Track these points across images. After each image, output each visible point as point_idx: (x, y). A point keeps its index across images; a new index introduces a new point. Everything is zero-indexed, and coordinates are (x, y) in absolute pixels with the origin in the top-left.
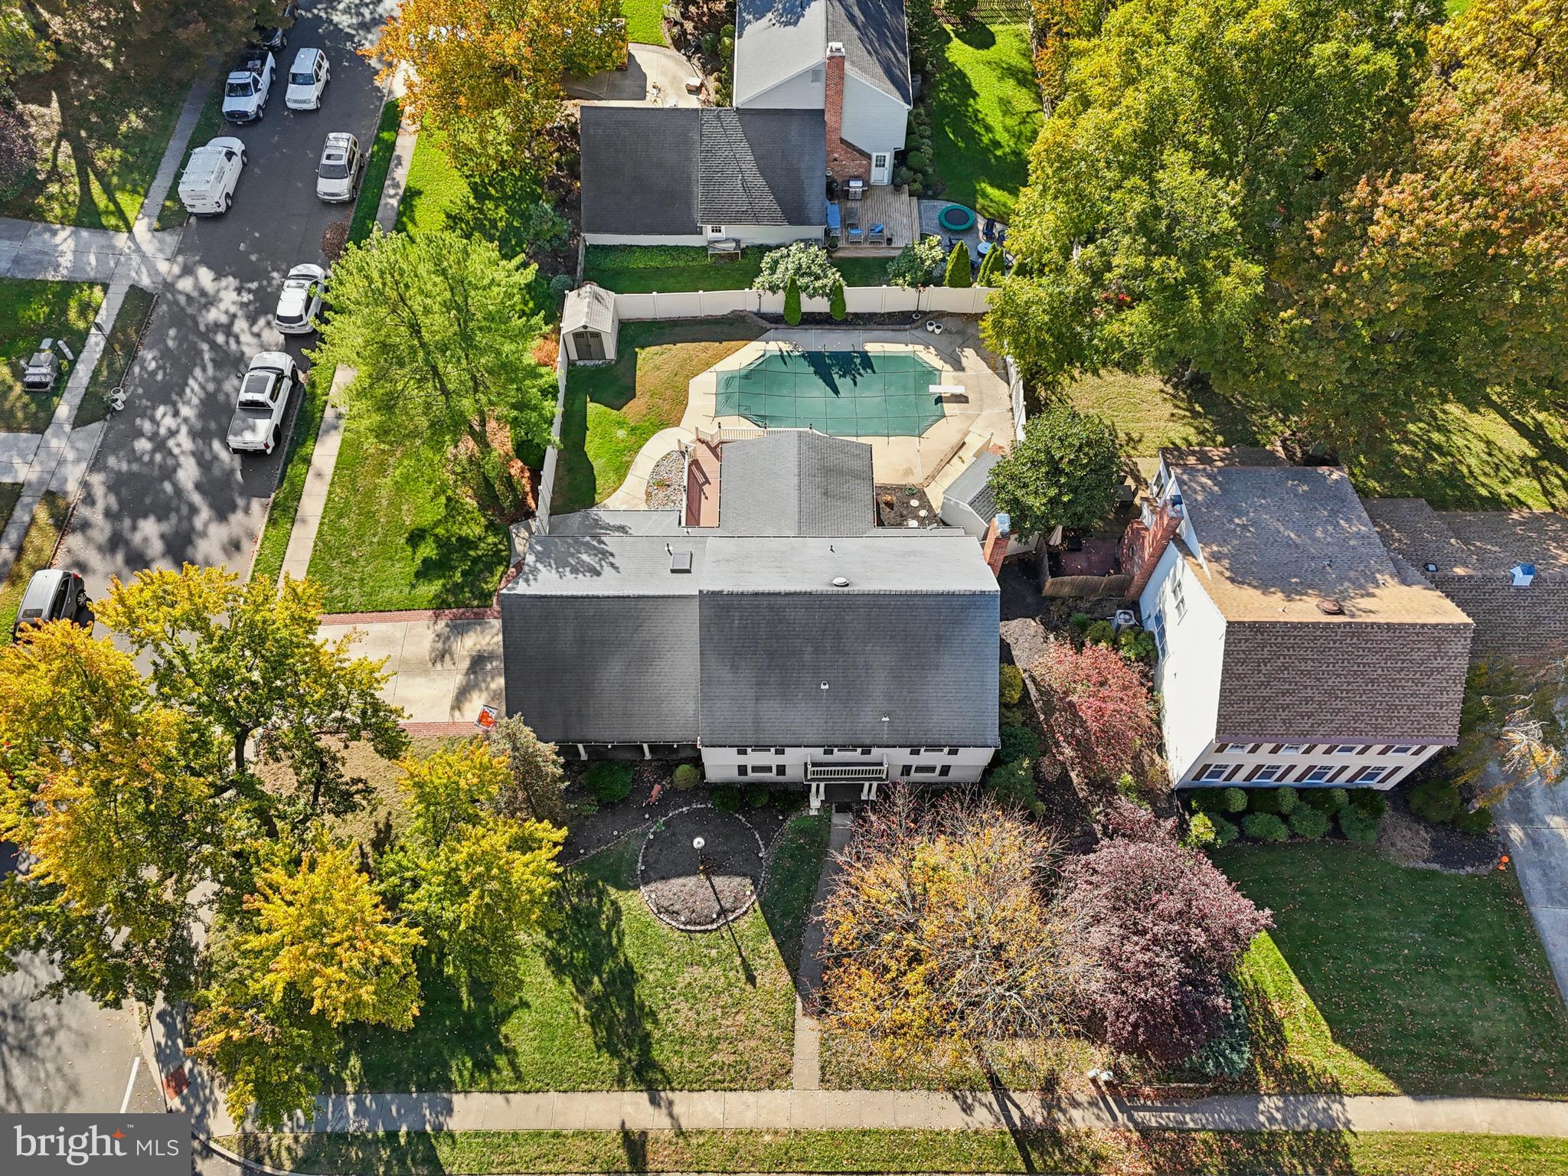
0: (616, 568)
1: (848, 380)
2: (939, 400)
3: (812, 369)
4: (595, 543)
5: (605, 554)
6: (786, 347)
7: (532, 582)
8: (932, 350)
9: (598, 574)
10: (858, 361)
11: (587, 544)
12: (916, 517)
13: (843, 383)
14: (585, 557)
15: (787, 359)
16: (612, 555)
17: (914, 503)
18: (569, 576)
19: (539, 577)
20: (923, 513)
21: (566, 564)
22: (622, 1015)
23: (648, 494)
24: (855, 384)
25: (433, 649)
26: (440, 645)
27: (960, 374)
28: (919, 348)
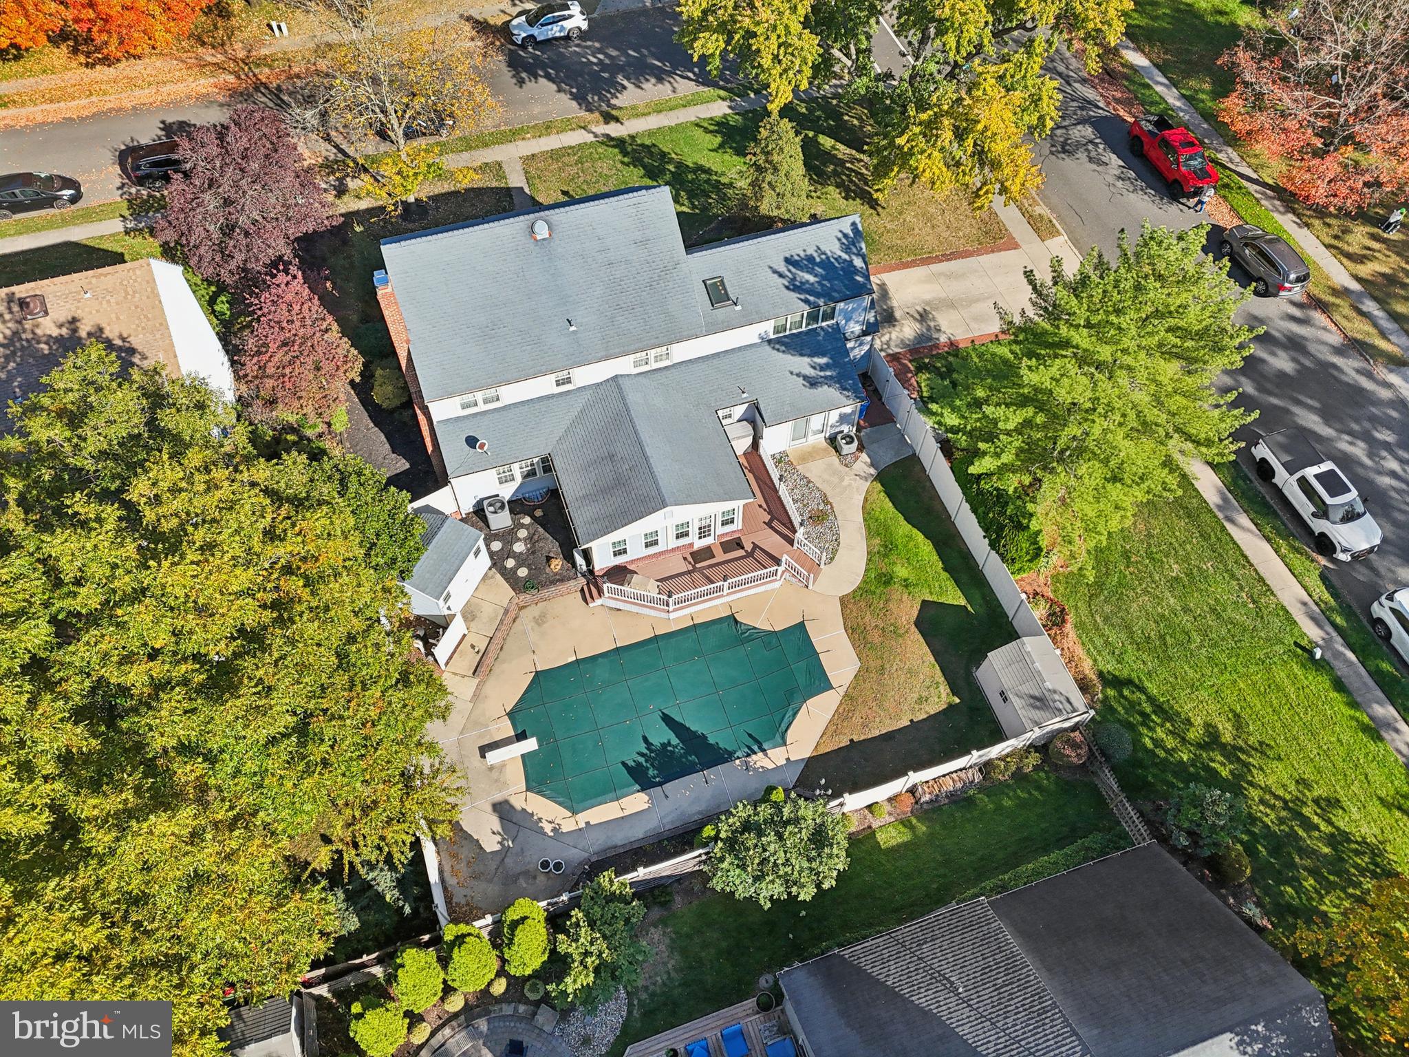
0: (775, 272)
1: (656, 741)
2: (521, 736)
3: (711, 741)
4: (811, 298)
5: (795, 287)
6: (758, 760)
7: (840, 235)
8: (548, 828)
9: (788, 261)
10: (651, 772)
11: (818, 295)
12: (516, 556)
13: (662, 735)
14: (812, 279)
15: (750, 742)
16: (787, 288)
17: (523, 572)
18: (811, 251)
19: (838, 245)
20: (510, 563)
21: (822, 264)
22: (646, 160)
23: (826, 501)
24: (645, 739)
25: (934, 319)
26: (932, 324)
27: (498, 797)
28: (568, 826)
